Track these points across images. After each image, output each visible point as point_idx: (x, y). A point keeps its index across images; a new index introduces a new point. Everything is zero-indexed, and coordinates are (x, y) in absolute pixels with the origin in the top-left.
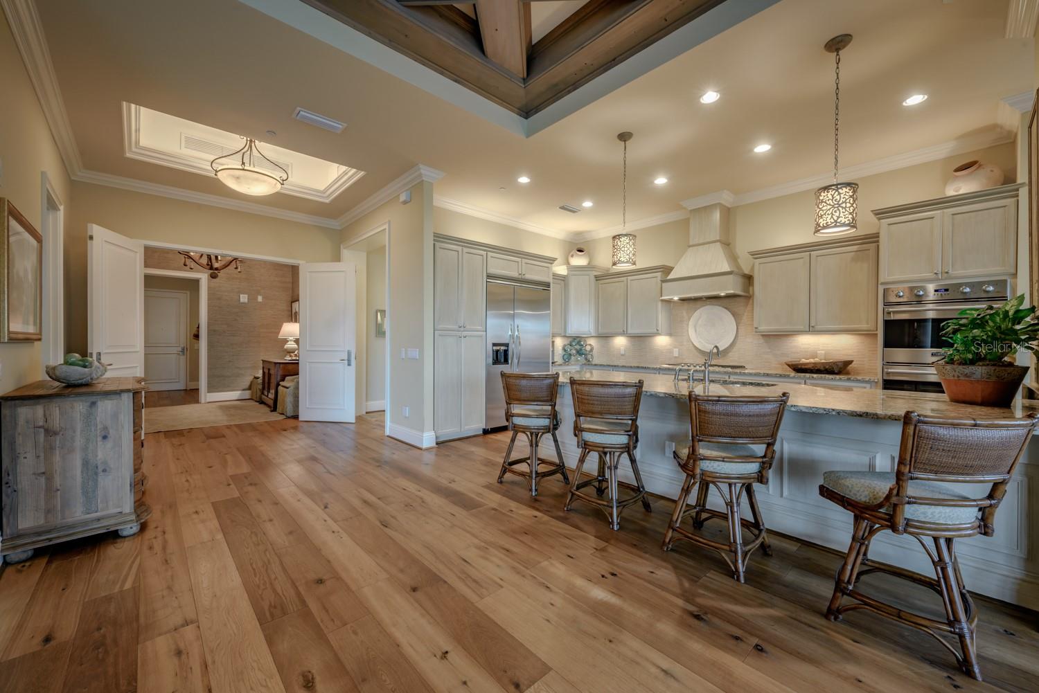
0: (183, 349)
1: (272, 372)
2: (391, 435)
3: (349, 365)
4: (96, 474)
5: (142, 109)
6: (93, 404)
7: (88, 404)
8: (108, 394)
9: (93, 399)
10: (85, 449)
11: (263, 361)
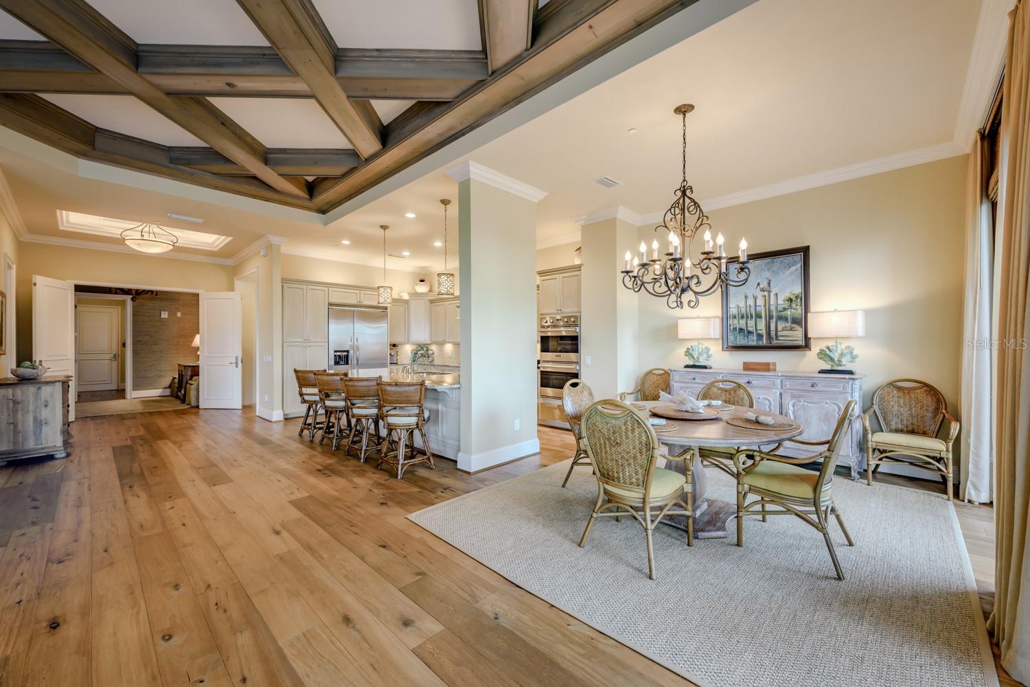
0: (115, 355)
1: (183, 373)
2: (261, 416)
3: (237, 367)
4: (42, 425)
5: (70, 213)
6: (40, 388)
7: (36, 388)
8: (47, 383)
9: (40, 385)
10: (35, 411)
11: (179, 365)
